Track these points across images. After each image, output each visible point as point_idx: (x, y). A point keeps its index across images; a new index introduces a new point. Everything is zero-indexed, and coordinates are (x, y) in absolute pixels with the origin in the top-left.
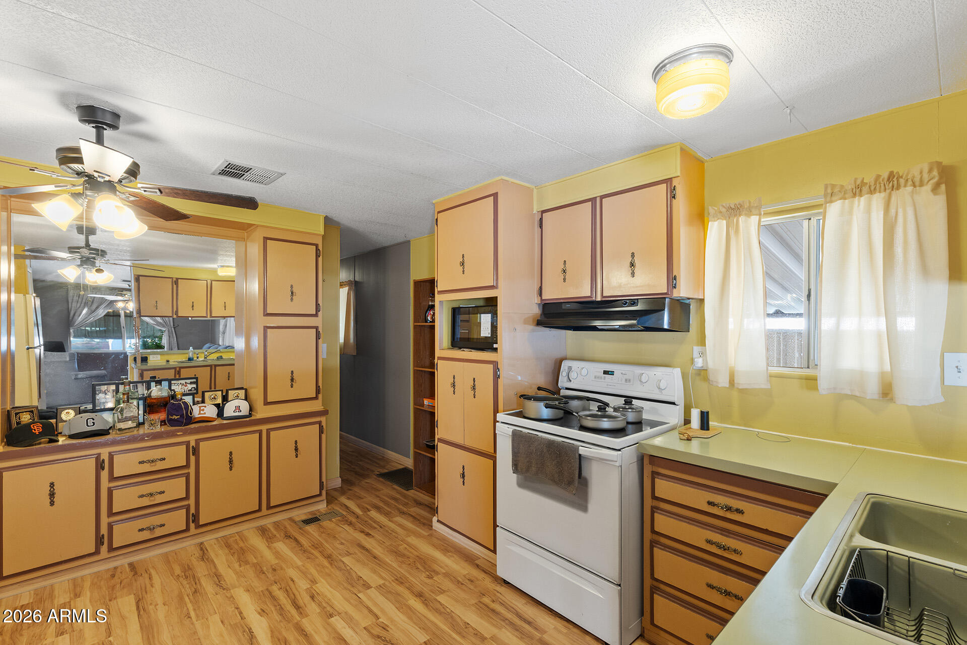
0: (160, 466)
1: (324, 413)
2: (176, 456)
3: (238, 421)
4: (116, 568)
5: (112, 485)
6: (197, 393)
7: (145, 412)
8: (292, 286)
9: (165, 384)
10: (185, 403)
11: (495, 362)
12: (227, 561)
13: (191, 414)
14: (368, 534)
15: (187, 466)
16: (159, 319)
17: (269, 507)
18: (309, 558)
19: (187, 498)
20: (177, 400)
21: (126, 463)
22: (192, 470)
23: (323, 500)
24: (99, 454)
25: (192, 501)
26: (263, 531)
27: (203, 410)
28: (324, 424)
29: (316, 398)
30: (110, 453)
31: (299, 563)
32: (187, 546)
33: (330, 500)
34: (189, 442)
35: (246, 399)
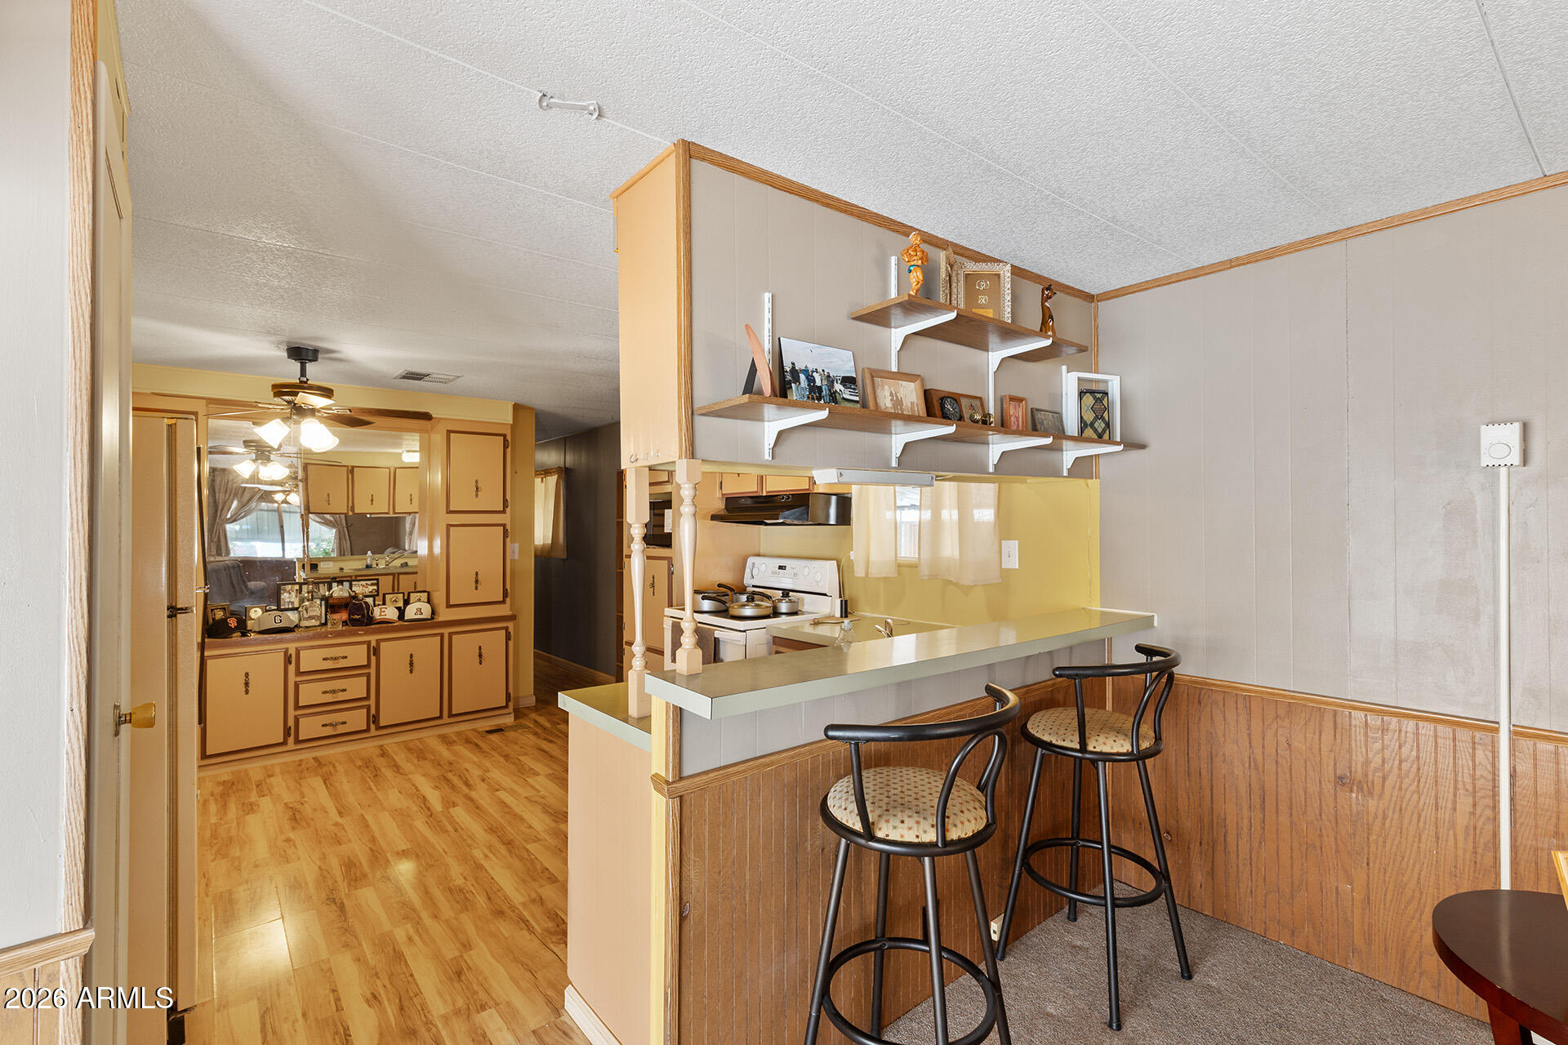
0: (342, 664)
1: (512, 618)
2: (357, 655)
3: (419, 623)
4: (301, 761)
5: (298, 679)
6: (378, 595)
7: (326, 611)
8: (477, 482)
9: (346, 584)
10: (366, 603)
11: (669, 558)
12: (406, 757)
13: (372, 613)
14: (551, 741)
15: (368, 666)
16: (328, 516)
17: (451, 715)
18: (486, 756)
19: (368, 698)
20: (359, 600)
21: (312, 659)
22: (373, 671)
23: (510, 713)
24: (287, 649)
25: (372, 702)
26: (444, 739)
27: (384, 612)
28: (511, 630)
29: (503, 602)
30: (297, 649)
31: (475, 759)
32: (368, 747)
33: (519, 713)
34: (370, 641)
35: (429, 602)
